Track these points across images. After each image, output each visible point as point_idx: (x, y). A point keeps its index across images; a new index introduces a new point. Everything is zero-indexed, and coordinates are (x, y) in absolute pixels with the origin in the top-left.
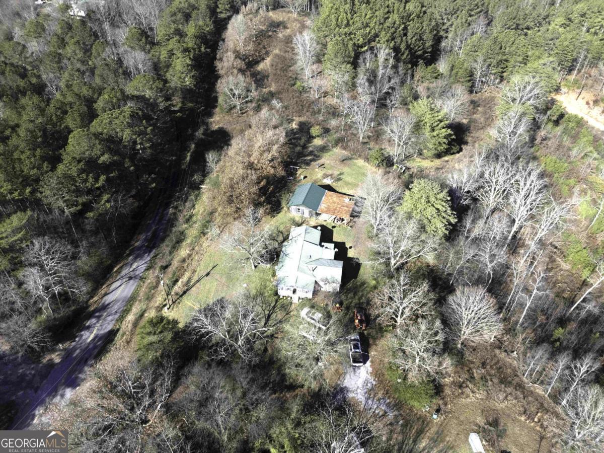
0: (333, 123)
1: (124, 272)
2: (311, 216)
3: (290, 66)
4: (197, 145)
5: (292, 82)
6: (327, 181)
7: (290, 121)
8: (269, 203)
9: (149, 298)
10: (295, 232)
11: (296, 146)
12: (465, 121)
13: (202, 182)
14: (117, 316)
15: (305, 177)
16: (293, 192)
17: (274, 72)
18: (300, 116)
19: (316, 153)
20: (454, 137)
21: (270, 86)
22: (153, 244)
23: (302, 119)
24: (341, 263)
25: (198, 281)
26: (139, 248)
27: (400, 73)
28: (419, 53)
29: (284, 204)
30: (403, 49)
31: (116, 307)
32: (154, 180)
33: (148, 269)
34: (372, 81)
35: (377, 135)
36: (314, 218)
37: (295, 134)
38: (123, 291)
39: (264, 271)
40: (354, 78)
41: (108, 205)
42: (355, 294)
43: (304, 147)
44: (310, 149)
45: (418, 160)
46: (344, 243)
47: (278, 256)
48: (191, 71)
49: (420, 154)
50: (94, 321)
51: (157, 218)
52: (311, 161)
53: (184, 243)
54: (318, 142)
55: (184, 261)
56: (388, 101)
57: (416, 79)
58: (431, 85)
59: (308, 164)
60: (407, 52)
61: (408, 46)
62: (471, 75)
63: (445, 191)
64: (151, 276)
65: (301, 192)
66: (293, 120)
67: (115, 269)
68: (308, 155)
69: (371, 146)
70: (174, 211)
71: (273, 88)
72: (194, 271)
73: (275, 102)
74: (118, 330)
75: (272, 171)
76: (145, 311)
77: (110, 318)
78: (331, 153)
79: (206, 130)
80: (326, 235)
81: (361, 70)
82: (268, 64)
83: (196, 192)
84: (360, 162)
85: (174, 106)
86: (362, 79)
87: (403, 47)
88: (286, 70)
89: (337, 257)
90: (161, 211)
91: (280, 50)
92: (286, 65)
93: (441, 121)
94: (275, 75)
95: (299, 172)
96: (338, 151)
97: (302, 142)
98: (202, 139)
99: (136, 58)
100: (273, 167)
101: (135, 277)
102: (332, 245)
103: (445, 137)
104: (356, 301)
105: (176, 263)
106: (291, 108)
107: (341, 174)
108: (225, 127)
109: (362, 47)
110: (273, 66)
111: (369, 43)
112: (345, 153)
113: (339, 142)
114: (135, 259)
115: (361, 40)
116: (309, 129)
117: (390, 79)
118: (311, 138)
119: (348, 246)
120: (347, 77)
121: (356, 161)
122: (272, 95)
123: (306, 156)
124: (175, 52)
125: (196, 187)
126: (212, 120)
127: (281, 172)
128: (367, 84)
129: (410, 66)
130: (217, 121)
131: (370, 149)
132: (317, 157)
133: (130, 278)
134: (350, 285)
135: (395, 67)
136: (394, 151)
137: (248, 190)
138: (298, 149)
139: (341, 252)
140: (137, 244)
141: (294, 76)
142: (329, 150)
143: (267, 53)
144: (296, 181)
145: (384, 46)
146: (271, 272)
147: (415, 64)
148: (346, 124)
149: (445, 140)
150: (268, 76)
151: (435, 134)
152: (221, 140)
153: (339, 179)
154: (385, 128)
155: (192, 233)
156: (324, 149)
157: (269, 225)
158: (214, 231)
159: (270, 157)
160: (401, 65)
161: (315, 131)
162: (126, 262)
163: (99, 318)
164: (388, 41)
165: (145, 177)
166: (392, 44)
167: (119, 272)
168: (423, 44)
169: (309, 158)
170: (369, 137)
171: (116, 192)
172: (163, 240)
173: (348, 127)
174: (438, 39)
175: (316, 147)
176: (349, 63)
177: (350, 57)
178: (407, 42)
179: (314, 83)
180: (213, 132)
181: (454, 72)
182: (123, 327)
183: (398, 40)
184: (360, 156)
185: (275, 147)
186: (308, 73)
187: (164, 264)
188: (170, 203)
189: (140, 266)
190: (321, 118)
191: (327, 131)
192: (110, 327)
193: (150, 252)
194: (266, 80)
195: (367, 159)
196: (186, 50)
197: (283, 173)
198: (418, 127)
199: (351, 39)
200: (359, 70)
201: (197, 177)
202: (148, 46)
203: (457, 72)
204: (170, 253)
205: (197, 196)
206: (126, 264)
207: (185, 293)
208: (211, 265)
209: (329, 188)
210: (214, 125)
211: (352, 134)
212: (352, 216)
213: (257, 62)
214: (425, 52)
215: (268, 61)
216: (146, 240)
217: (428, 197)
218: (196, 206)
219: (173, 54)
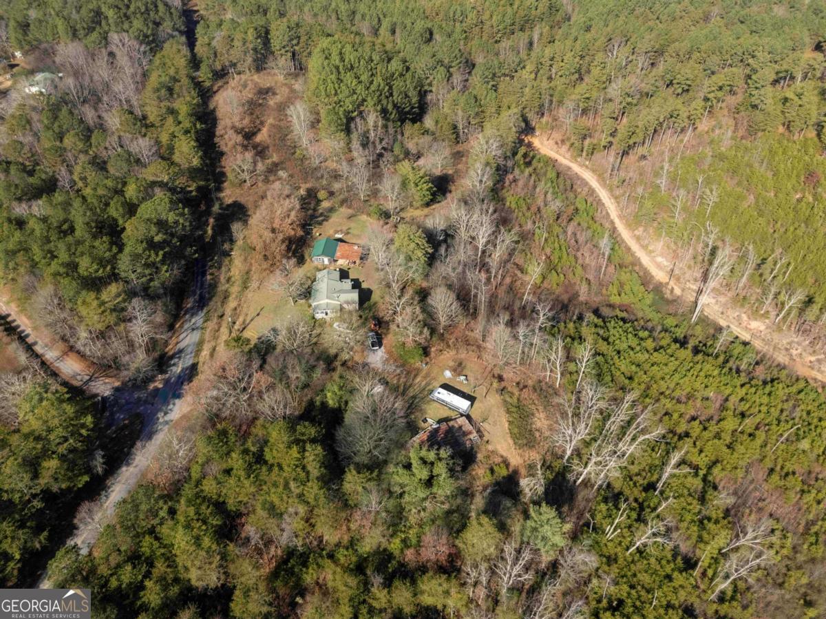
0: (336, 186)
1: (186, 326)
2: (330, 263)
3: (287, 135)
4: (217, 219)
5: (292, 151)
6: (339, 236)
7: (298, 188)
8: (295, 257)
9: (216, 338)
10: (319, 275)
11: (308, 210)
12: (450, 172)
13: (232, 249)
14: (193, 355)
15: (320, 235)
16: (313, 247)
17: (273, 142)
18: (306, 183)
19: (325, 214)
20: (435, 189)
21: (272, 157)
22: (202, 303)
23: (308, 185)
24: (357, 290)
25: (252, 320)
26: (192, 308)
27: (390, 132)
28: (407, 109)
29: (307, 257)
30: (390, 110)
31: (190, 349)
32: (196, 252)
33: (205, 321)
34: (364, 145)
35: (375, 193)
36: (333, 264)
37: (304, 199)
38: (191, 339)
39: (301, 305)
40: (348, 144)
41: (168, 275)
42: (370, 310)
43: (315, 210)
44: (320, 211)
45: (412, 210)
46: (358, 279)
47: (310, 293)
48: (197, 152)
49: (411, 206)
50: (176, 360)
51: (199, 284)
52: (323, 221)
53: (230, 298)
54: (325, 205)
55: (235, 309)
56: (381, 162)
57: (406, 136)
58: (421, 141)
59: (320, 223)
60: (394, 112)
61: (395, 106)
62: (455, 127)
63: (420, 230)
64: (211, 325)
65: (319, 245)
66: (300, 188)
67: (177, 326)
68: (319, 217)
69: (372, 203)
70: (211, 277)
71: (275, 158)
72: (247, 315)
73: (281, 173)
74: (198, 363)
75: (293, 233)
76: (215, 346)
77: (188, 357)
78: (338, 213)
79: (221, 204)
80: (344, 274)
81: (354, 136)
82: (265, 135)
83: (229, 259)
84: (364, 217)
85: (189, 187)
86: (356, 144)
87: (390, 107)
88: (284, 139)
89: (354, 287)
90: (199, 278)
91: (274, 118)
92: (283, 133)
93: (422, 178)
94: (274, 145)
95: (314, 231)
96: (344, 211)
97: (312, 206)
98: (219, 214)
99: (142, 146)
100: (293, 229)
101: (197, 328)
102: (349, 280)
103: (427, 190)
104: (371, 314)
105: (228, 311)
106: (296, 176)
107: (349, 229)
108: (238, 199)
109: (352, 112)
110: (270, 136)
111: (358, 107)
112: (350, 211)
113: (343, 202)
114: (192, 316)
115: (351, 106)
116: (316, 194)
117: (381, 140)
118: (319, 201)
119: (361, 280)
120: (342, 144)
121: (359, 217)
122: (276, 165)
123: (317, 217)
124: (176, 135)
125: (227, 254)
126: (224, 194)
127: (300, 233)
128: (361, 148)
129: (399, 123)
130: (229, 195)
131: (370, 206)
132: (327, 218)
133: (193, 330)
134: (366, 305)
135: (385, 127)
136: (390, 206)
137: (278, 248)
138: (310, 212)
139: (356, 284)
140: (189, 306)
141: (293, 145)
142: (336, 210)
143: (262, 123)
144: (313, 239)
145: (372, 110)
146: (307, 305)
147: (403, 121)
148: (348, 186)
149: (428, 192)
150: (268, 147)
151: (419, 188)
152: (238, 212)
153: (348, 233)
154: (381, 188)
155: (235, 290)
156: (332, 210)
157: (299, 274)
158: (254, 284)
159: (290, 222)
160: (390, 124)
161: (322, 194)
162: (184, 319)
163: (180, 358)
164: (374, 105)
165: (189, 249)
166: (379, 108)
167: (181, 326)
168: (409, 102)
169: (321, 219)
170: (368, 196)
171: (172, 263)
172: (210, 299)
173: (350, 189)
174: (423, 94)
175: (325, 209)
176: (342, 130)
177: (341, 125)
178: (393, 101)
179: (312, 151)
180: (229, 206)
181: (439, 126)
182: (201, 360)
183: (384, 102)
184: (363, 212)
185: (293, 214)
186: (305, 142)
187: (220, 314)
188: (206, 271)
189: (198, 319)
190: (324, 182)
191: (331, 194)
192: (191, 362)
193: (202, 310)
194: (267, 152)
195: (369, 215)
196: (187, 132)
197: (302, 233)
198: (404, 184)
199: (341, 106)
200: (352, 136)
201: (226, 246)
202: (144, 130)
203: (442, 126)
204: (222, 306)
205: (230, 261)
206: (186, 321)
207: (244, 329)
208: (259, 308)
209: (341, 240)
210: (226, 199)
211: (354, 194)
212: (361, 259)
213: (254, 134)
214: (413, 108)
215: (265, 131)
216: (195, 301)
217: (409, 236)
218: (232, 269)
219: (175, 137)
